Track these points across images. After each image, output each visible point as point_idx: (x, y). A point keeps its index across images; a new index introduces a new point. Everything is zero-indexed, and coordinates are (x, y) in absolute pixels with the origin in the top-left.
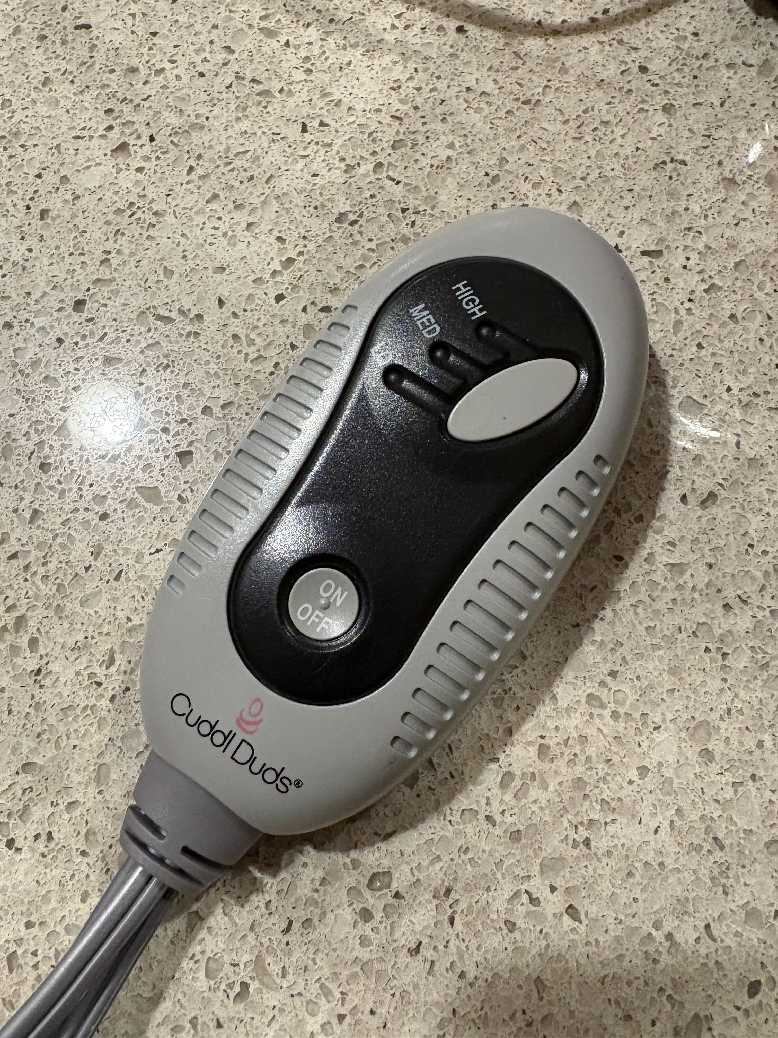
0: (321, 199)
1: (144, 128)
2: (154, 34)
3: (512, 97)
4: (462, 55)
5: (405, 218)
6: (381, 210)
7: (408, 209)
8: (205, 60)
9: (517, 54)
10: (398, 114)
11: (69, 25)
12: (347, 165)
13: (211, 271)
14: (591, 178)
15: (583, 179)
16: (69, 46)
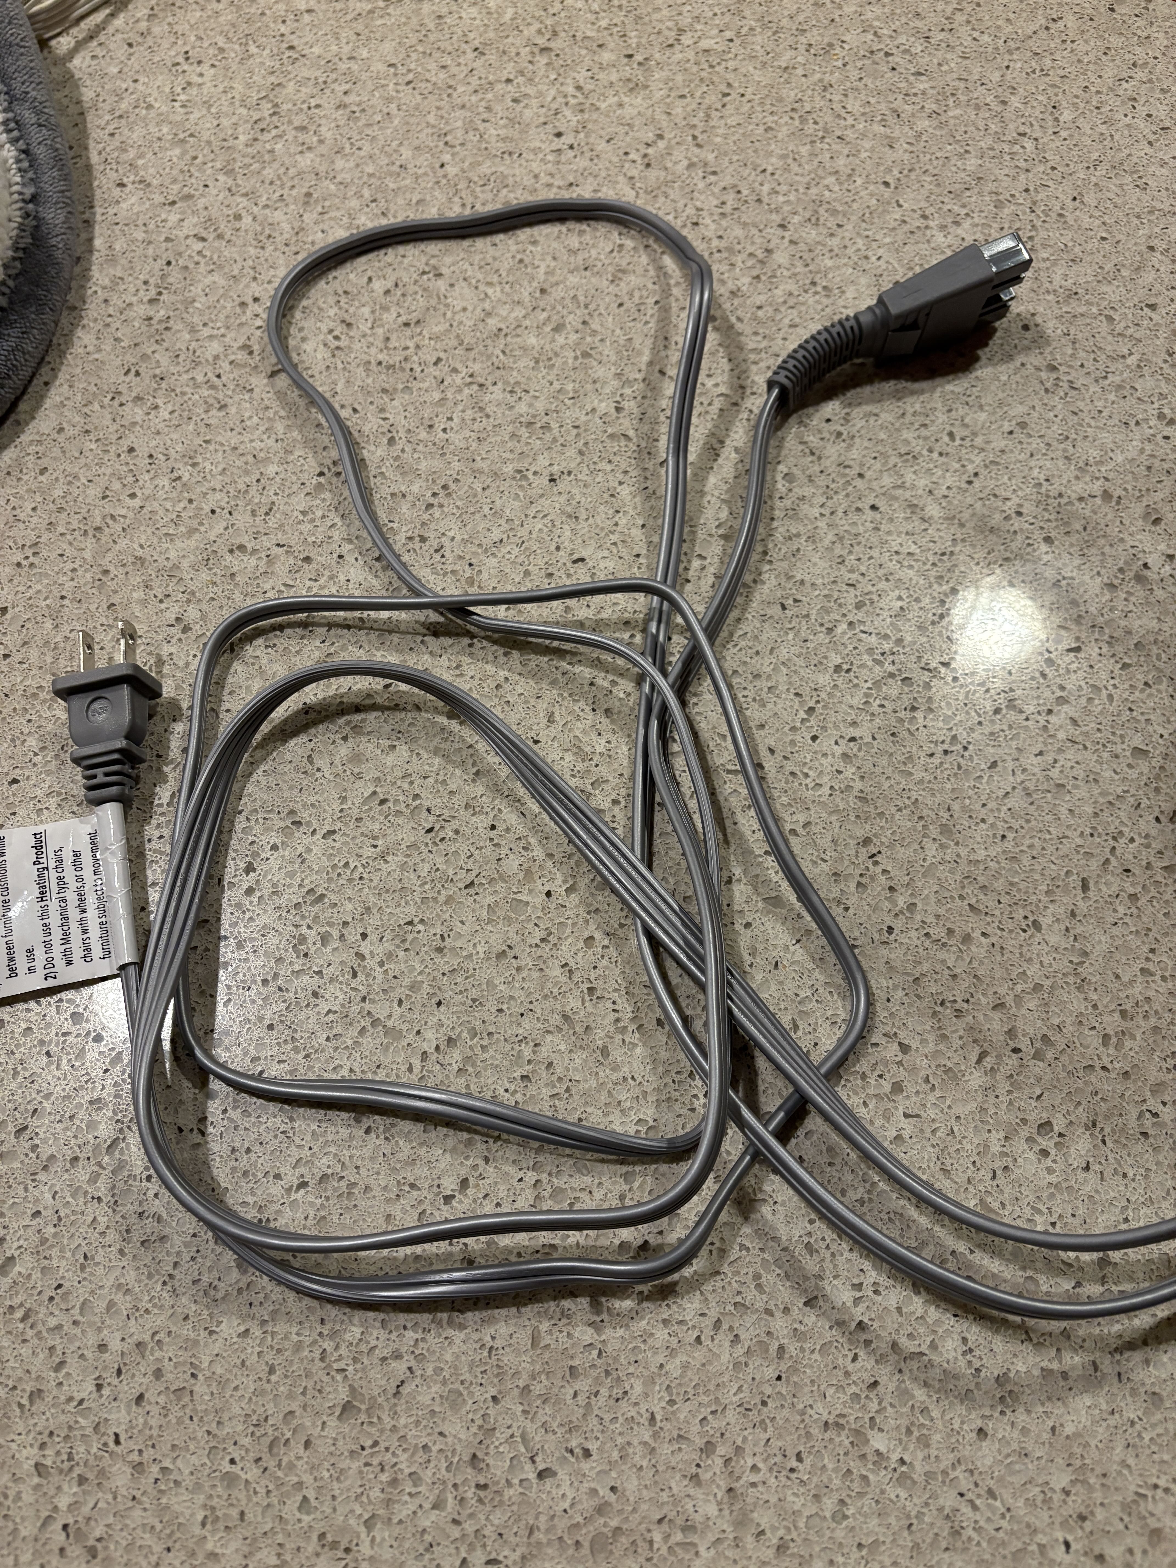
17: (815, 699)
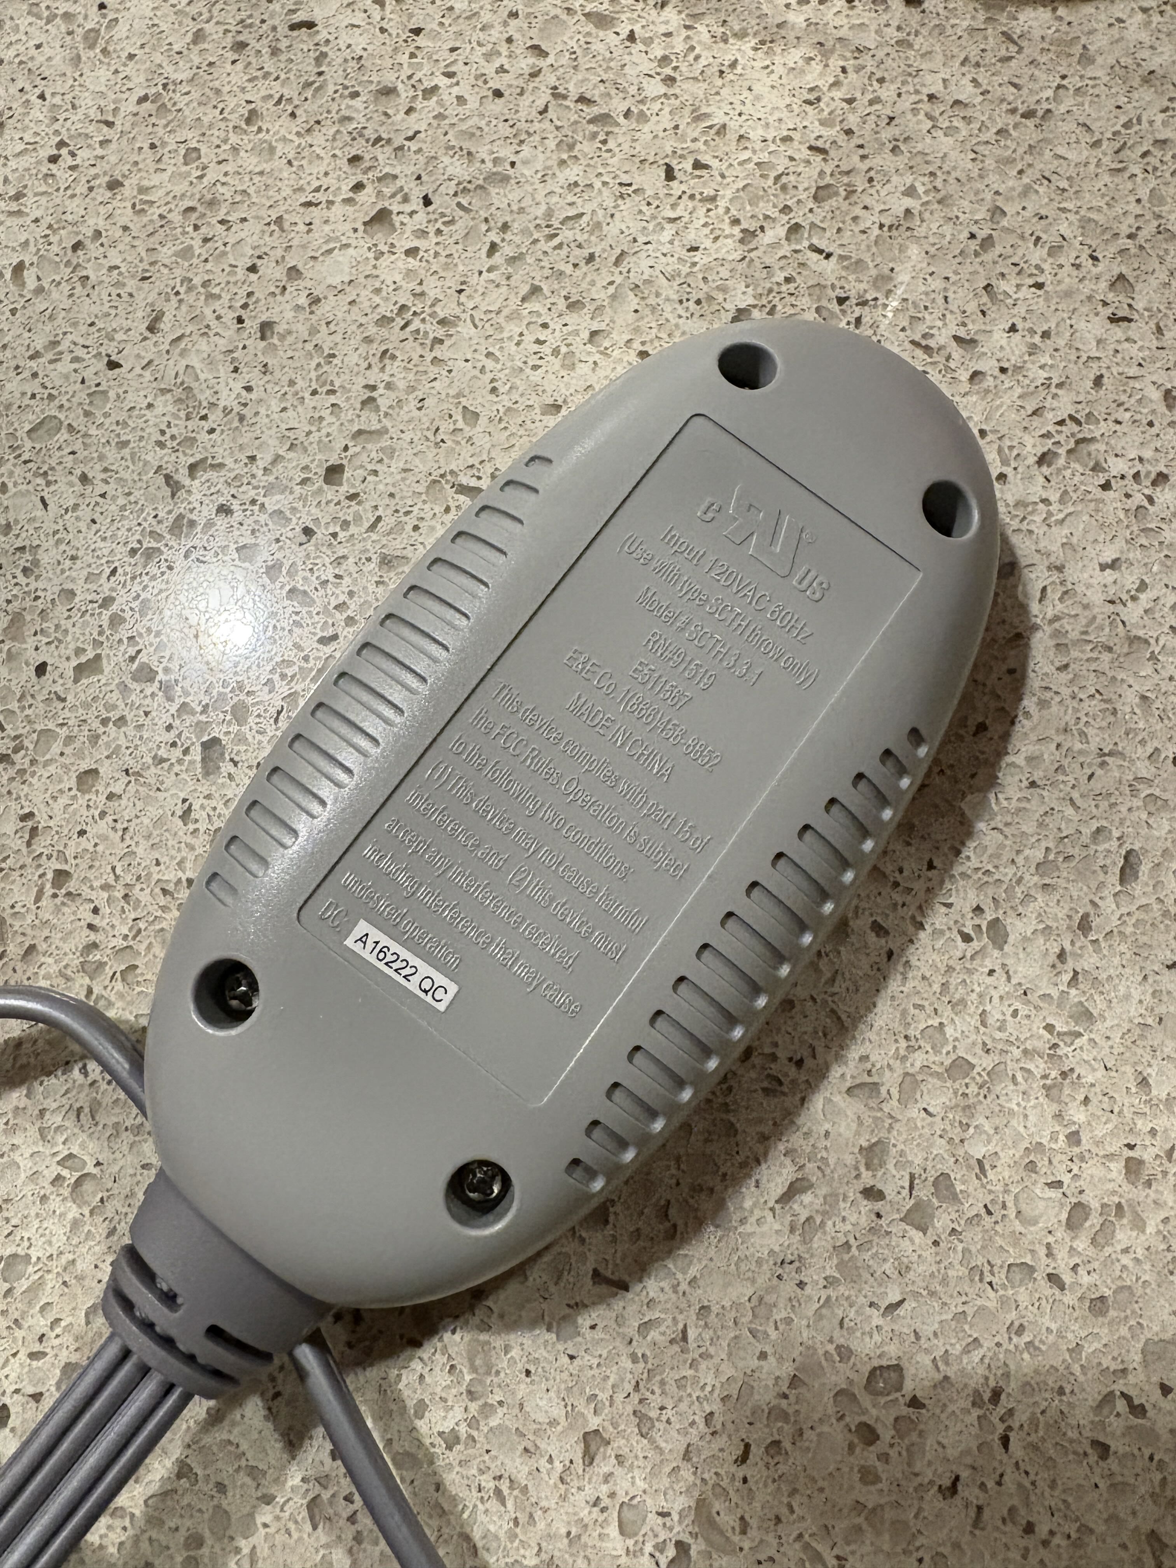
0: (705, 288)
1: (413, 184)
2: (417, 31)
3: (1004, 106)
4: (918, 42)
5: (843, 312)
6: (805, 302)
7: (847, 298)
8: (502, 70)
9: (1008, 37)
10: (819, 144)
11: (281, 23)
12: (743, 231)
13: (538, 411)
14: (1143, 234)
15: (1130, 236)
16: (283, 57)
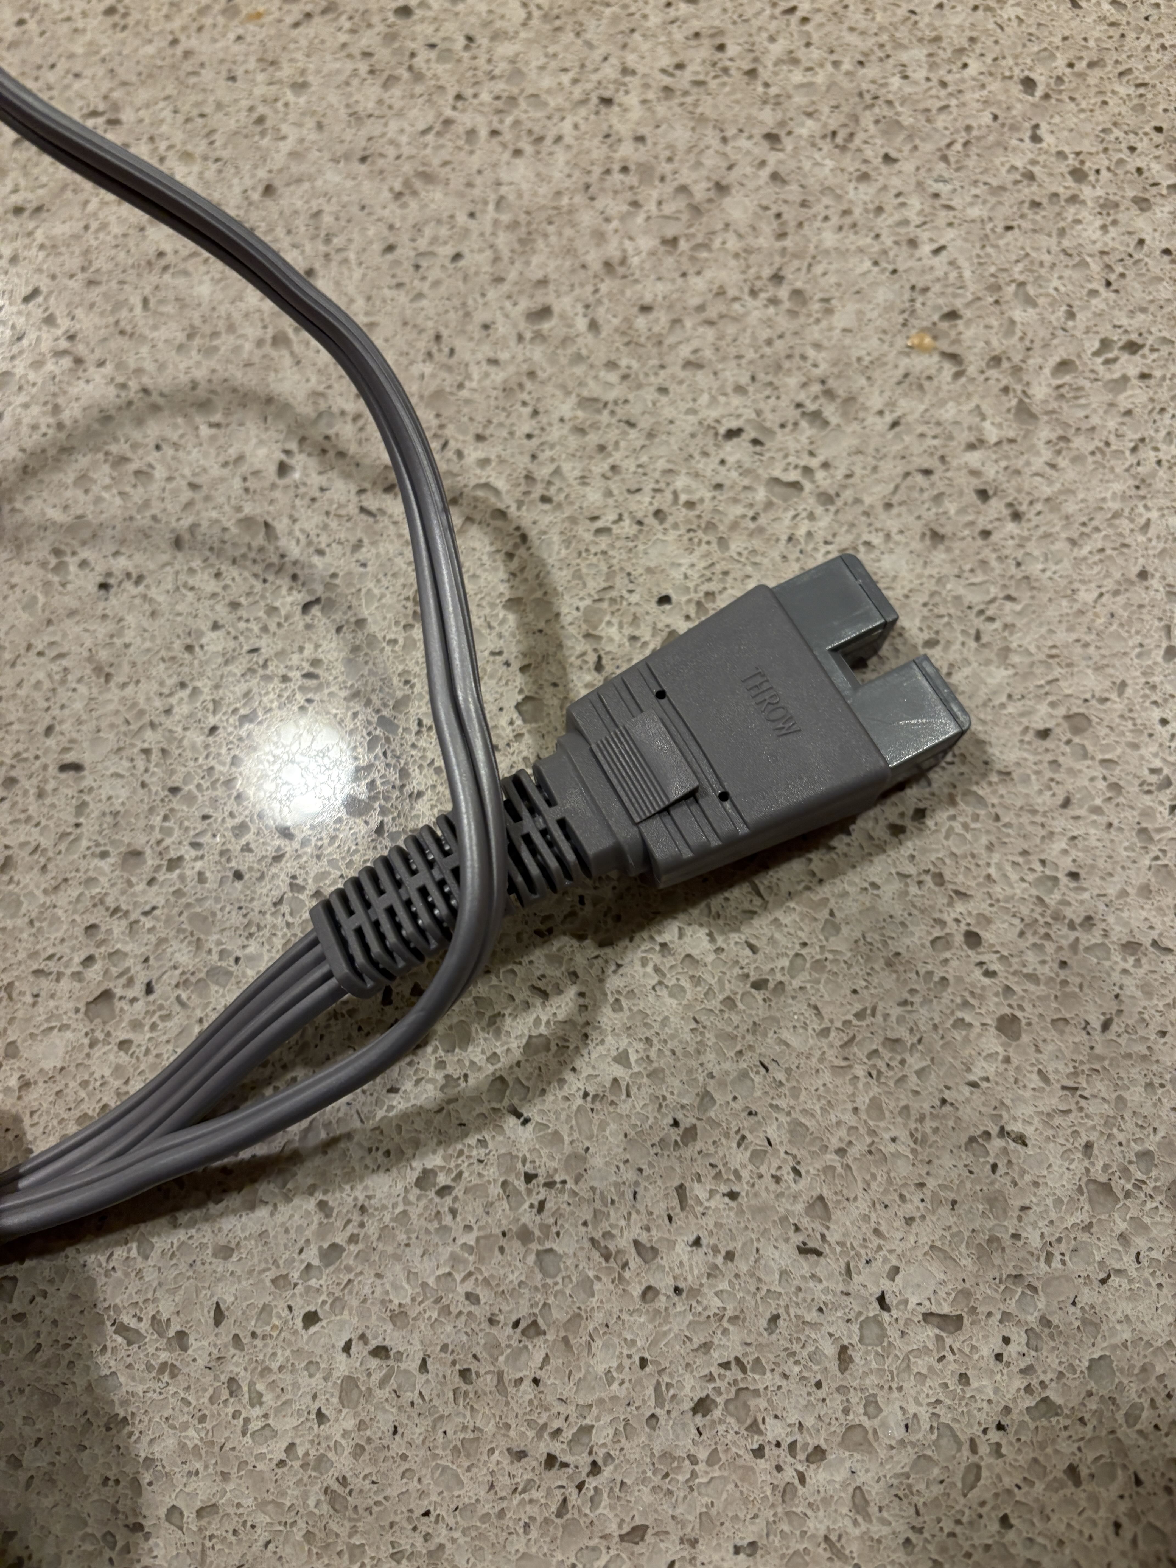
17: (351, 1229)
